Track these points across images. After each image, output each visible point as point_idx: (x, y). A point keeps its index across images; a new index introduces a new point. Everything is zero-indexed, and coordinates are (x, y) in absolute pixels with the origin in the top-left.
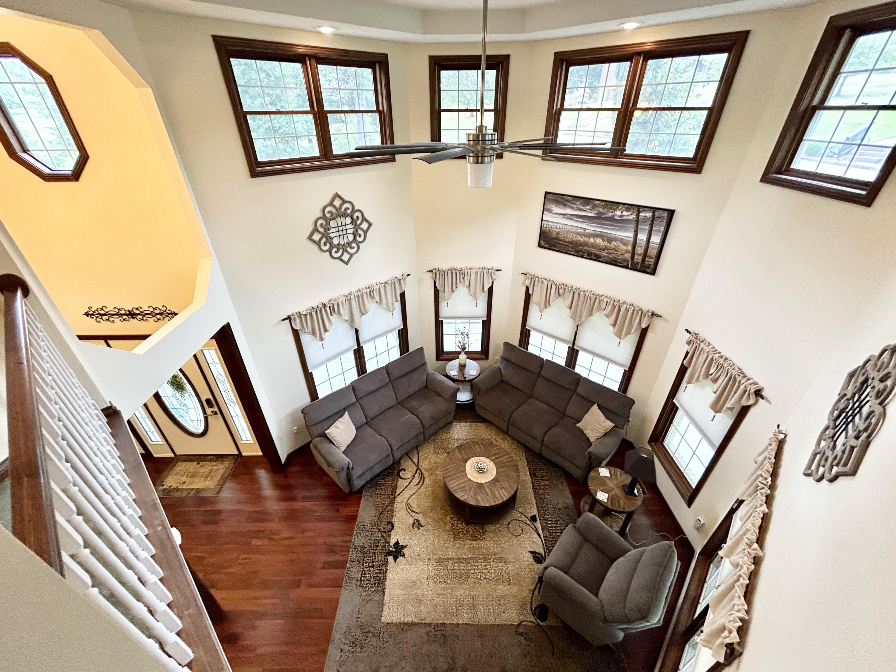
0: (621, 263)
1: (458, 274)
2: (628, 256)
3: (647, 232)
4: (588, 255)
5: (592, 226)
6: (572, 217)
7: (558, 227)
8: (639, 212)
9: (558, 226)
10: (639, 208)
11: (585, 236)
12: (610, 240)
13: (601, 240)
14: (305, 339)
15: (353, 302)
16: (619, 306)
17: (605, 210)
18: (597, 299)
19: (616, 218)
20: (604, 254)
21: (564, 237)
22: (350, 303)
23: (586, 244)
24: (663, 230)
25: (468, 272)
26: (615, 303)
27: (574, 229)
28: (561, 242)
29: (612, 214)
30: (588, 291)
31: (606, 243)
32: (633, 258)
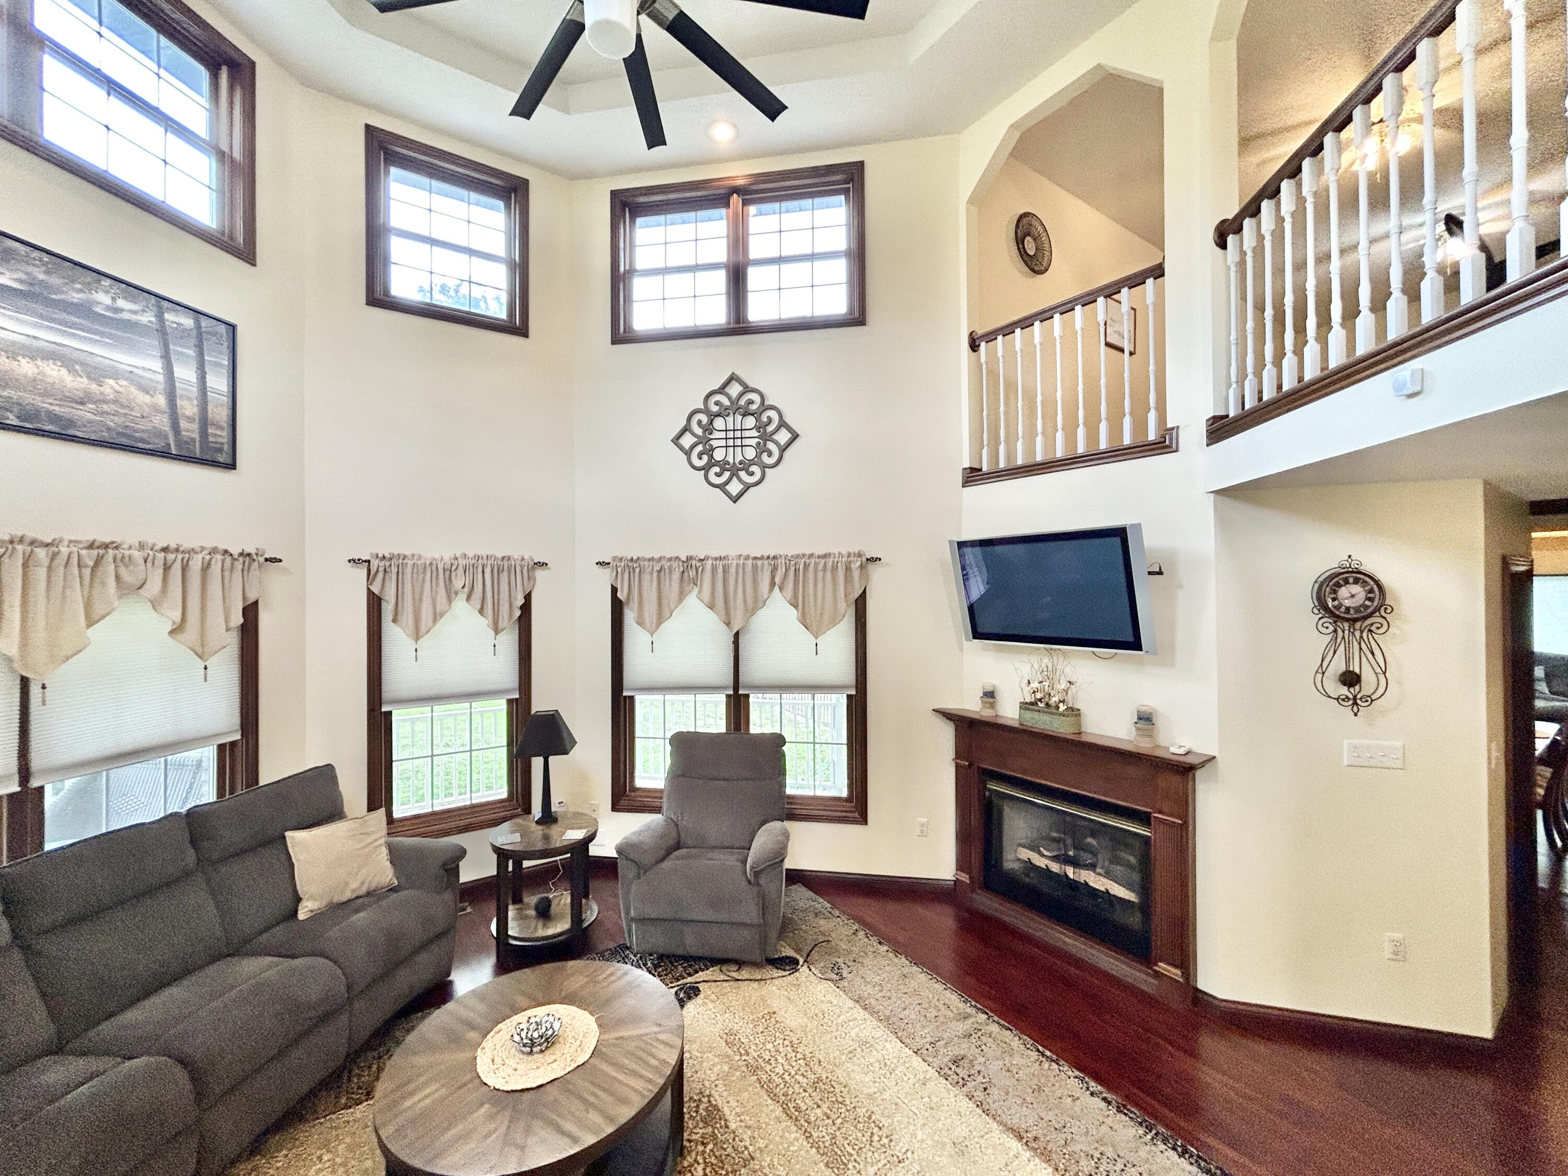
0: (145, 441)
2: (162, 422)
3: (192, 364)
8: (160, 309)
10: (157, 300)
12: (96, 373)
16: (182, 561)
17: (55, 280)
20: (84, 414)
24: (224, 361)
26: (170, 558)
29: (81, 295)
30: (67, 541)
31: (85, 380)
32: (175, 428)
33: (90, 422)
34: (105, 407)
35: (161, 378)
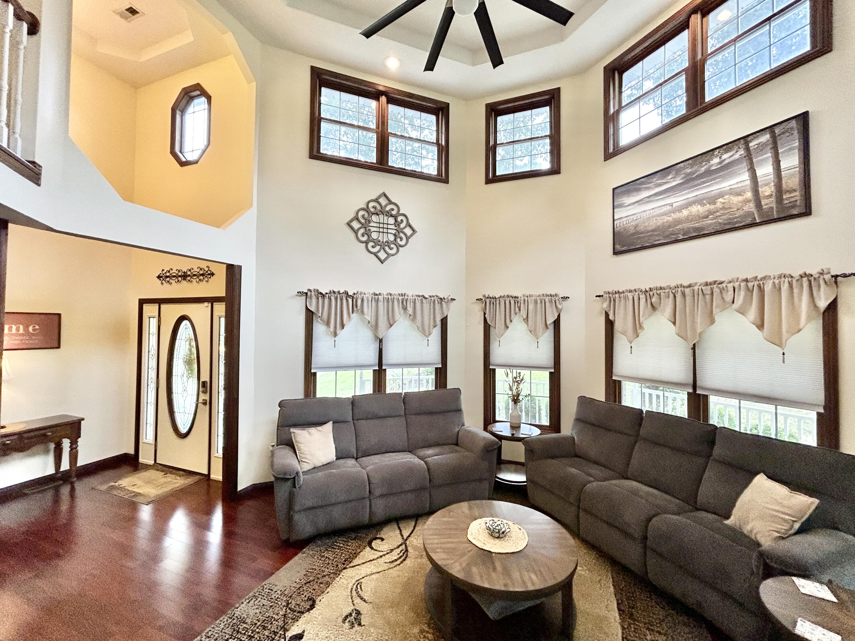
0: (740, 222)
1: (512, 303)
2: (751, 207)
3: (770, 162)
4: (683, 235)
5: (679, 196)
6: (652, 199)
7: (634, 219)
8: (747, 144)
9: (635, 217)
10: (746, 139)
11: (674, 212)
12: (712, 200)
13: (699, 206)
14: (319, 328)
15: (381, 304)
16: (759, 286)
17: (695, 168)
18: (716, 290)
19: (713, 168)
20: (708, 222)
21: (645, 226)
22: (377, 306)
23: (678, 222)
24: (797, 144)
25: (524, 300)
26: (750, 285)
27: (658, 212)
28: (642, 235)
29: (706, 167)
30: (696, 284)
31: (708, 205)
32: (758, 205)
34: (717, 214)
35: (748, 182)
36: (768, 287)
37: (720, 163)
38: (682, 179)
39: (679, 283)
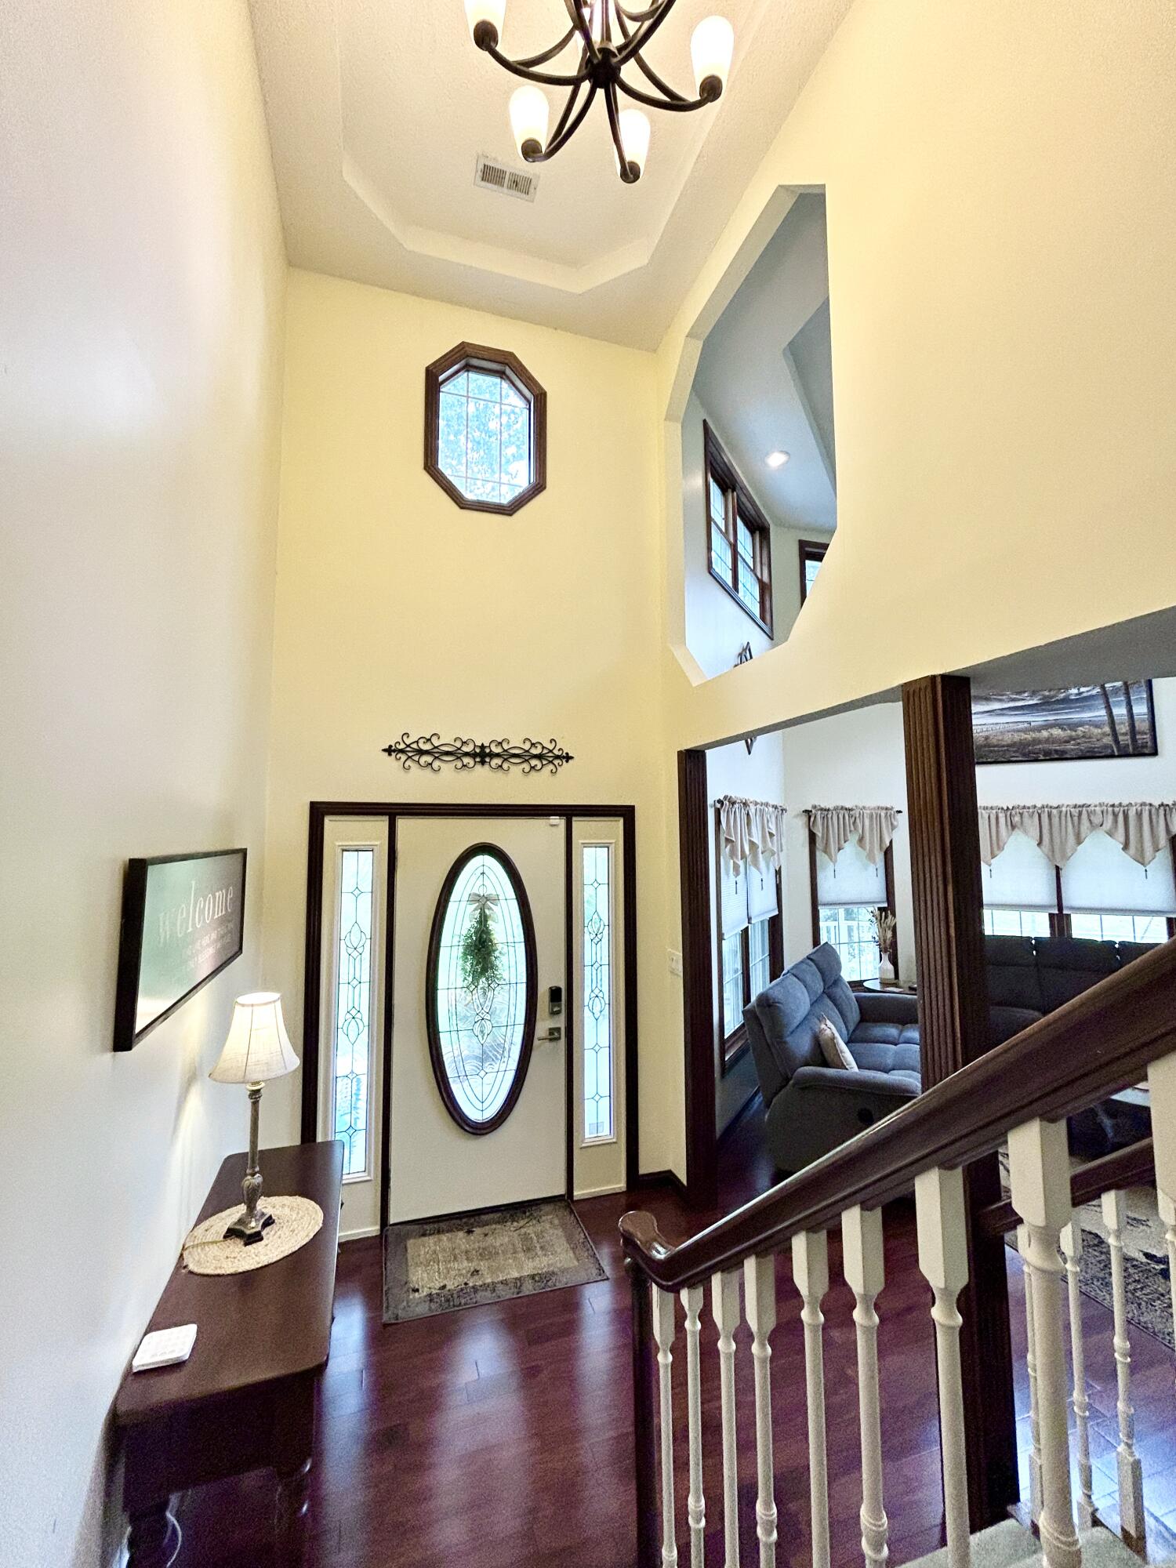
0: (1100, 753)
1: (847, 816)
2: (1109, 740)
3: (1124, 704)
4: (1044, 756)
5: (1038, 716)
6: (1005, 712)
7: (984, 729)
8: (1103, 683)
11: (1033, 731)
12: (1073, 726)
13: (1060, 730)
16: (1124, 811)
17: (1054, 692)
18: (1084, 812)
19: (1072, 697)
20: (1069, 747)
21: (999, 740)
23: (1036, 741)
24: (1145, 696)
26: (1116, 809)
27: (1013, 727)
28: (996, 749)
29: (1064, 694)
30: (1063, 805)
31: (1069, 731)
32: (1117, 741)
33: (1072, 750)
34: (1078, 741)
35: (1106, 718)
36: (1132, 813)
37: (1077, 694)
38: (1040, 699)
39: (1045, 804)
